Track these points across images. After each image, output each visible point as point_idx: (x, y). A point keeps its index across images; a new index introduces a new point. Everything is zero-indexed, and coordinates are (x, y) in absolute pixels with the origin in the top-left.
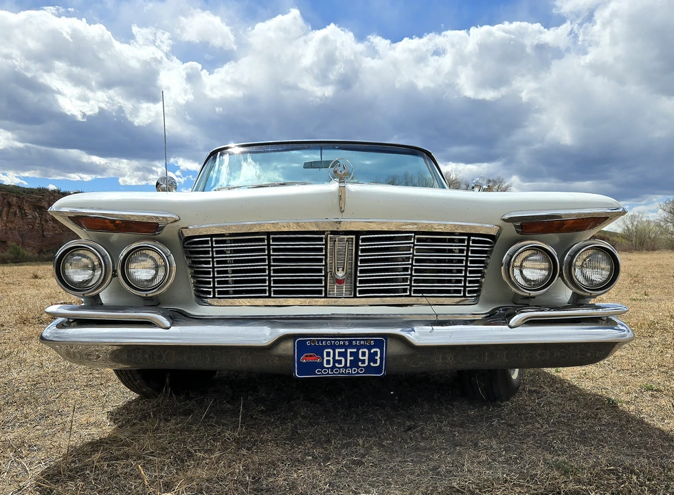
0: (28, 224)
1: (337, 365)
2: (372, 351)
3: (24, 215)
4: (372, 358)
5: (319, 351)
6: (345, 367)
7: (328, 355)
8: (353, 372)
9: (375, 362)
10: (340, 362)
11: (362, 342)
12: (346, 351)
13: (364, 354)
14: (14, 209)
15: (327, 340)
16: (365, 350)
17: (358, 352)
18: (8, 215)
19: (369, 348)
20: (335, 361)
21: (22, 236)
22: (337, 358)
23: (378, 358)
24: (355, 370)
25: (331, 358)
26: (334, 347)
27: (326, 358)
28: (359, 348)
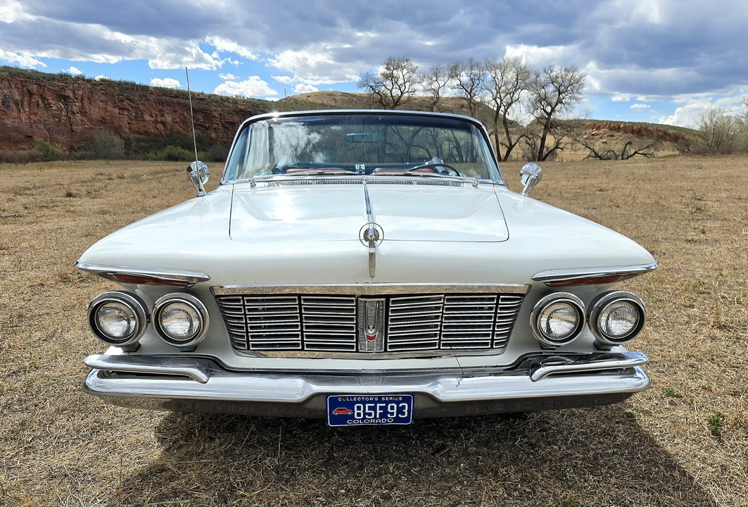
0: (54, 116)
1: (367, 416)
2: (400, 405)
3: (47, 106)
4: (400, 410)
5: (350, 405)
6: (375, 418)
7: (359, 408)
8: (383, 421)
9: (404, 414)
10: (370, 414)
11: (391, 399)
12: (376, 406)
13: (392, 408)
14: (36, 98)
15: (358, 397)
16: (393, 405)
17: (387, 407)
18: (30, 106)
19: (398, 403)
20: (365, 414)
21: (49, 130)
22: (367, 411)
23: (406, 411)
24: (384, 421)
25: (361, 412)
26: (364, 403)
27: (356, 412)
28: (387, 403)
